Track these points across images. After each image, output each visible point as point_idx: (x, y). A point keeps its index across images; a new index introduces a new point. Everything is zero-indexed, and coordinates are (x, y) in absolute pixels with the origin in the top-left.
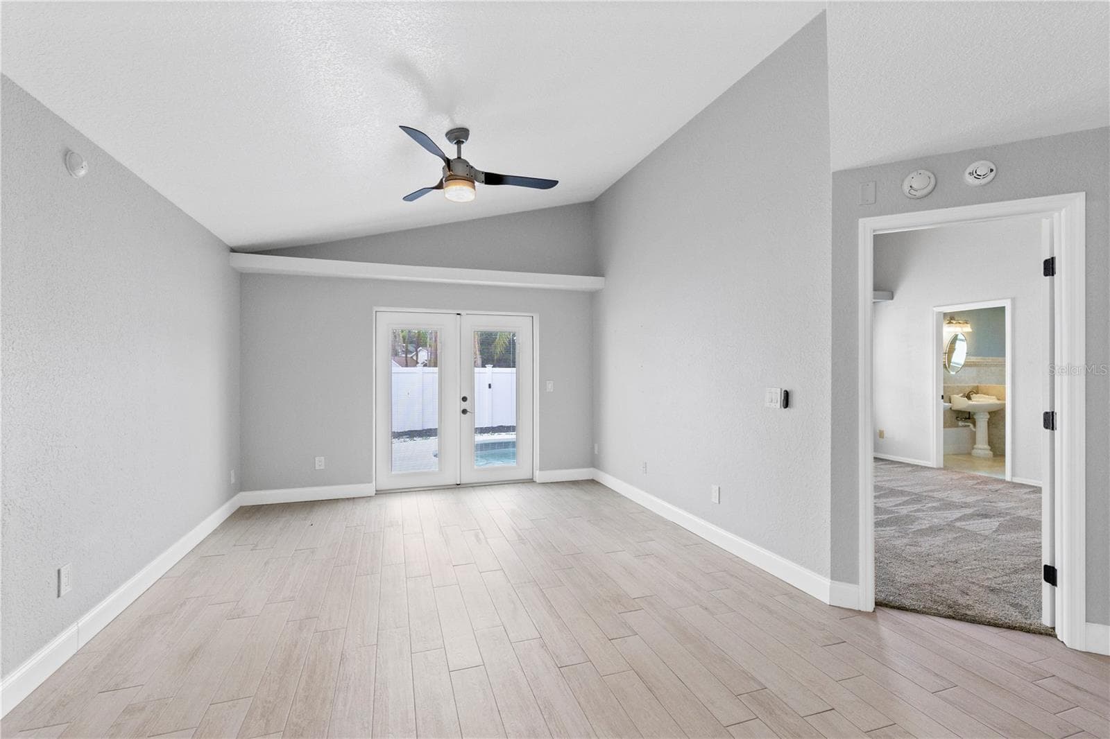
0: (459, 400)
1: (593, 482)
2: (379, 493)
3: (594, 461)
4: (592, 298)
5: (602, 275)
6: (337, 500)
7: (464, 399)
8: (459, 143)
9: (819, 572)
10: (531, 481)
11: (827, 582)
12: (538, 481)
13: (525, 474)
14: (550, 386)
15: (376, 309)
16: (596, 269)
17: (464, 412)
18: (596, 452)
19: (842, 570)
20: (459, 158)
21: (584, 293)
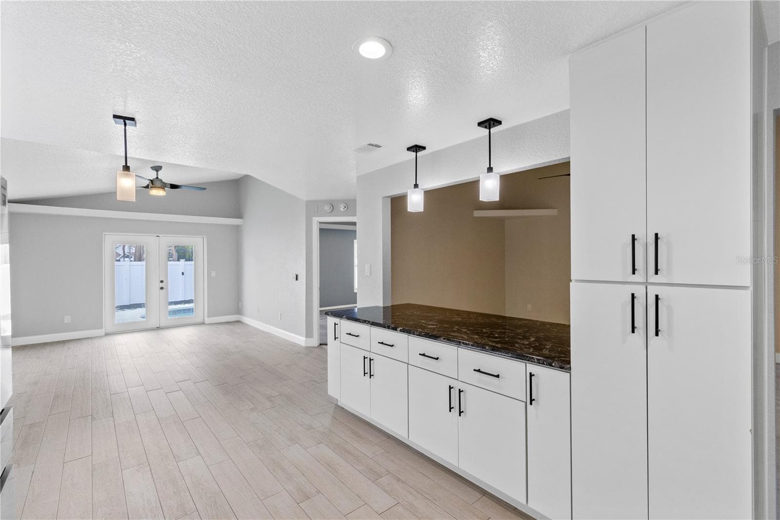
0: (158, 282)
1: (238, 322)
2: (107, 334)
3: (239, 311)
4: (238, 228)
5: (242, 218)
6: (80, 339)
7: (162, 282)
8: (157, 171)
9: (301, 335)
10: (203, 323)
11: (304, 339)
12: (206, 323)
13: (200, 320)
14: (213, 274)
15: (104, 233)
16: (239, 215)
17: (162, 288)
18: (240, 307)
19: (309, 334)
20: (157, 178)
21: (233, 226)
